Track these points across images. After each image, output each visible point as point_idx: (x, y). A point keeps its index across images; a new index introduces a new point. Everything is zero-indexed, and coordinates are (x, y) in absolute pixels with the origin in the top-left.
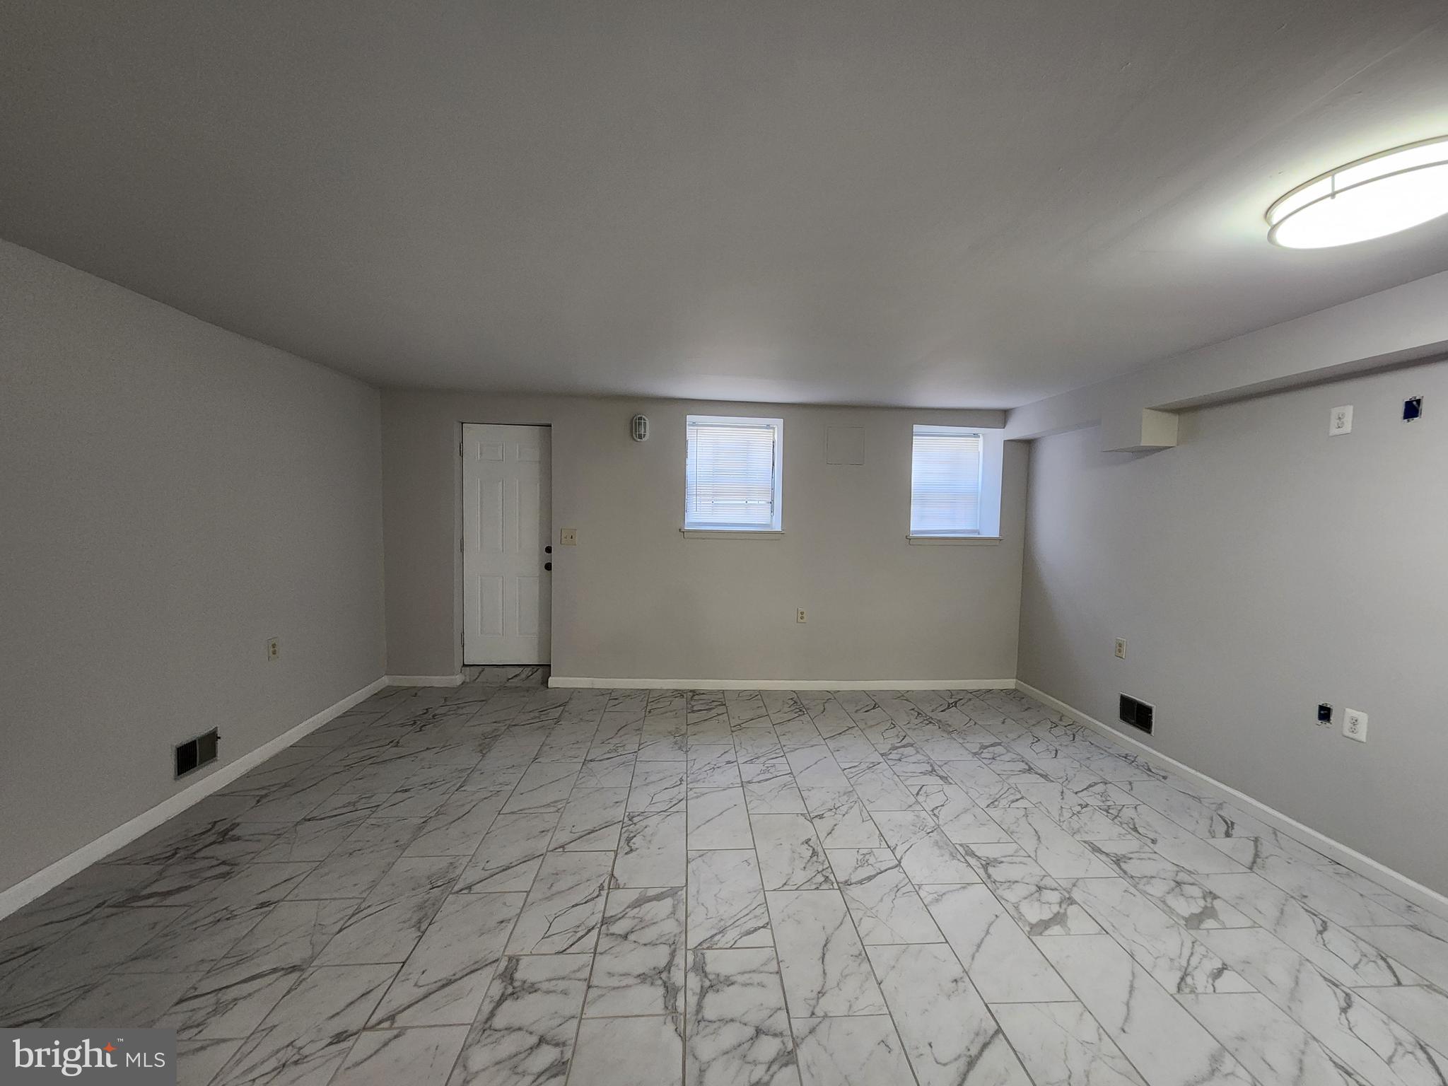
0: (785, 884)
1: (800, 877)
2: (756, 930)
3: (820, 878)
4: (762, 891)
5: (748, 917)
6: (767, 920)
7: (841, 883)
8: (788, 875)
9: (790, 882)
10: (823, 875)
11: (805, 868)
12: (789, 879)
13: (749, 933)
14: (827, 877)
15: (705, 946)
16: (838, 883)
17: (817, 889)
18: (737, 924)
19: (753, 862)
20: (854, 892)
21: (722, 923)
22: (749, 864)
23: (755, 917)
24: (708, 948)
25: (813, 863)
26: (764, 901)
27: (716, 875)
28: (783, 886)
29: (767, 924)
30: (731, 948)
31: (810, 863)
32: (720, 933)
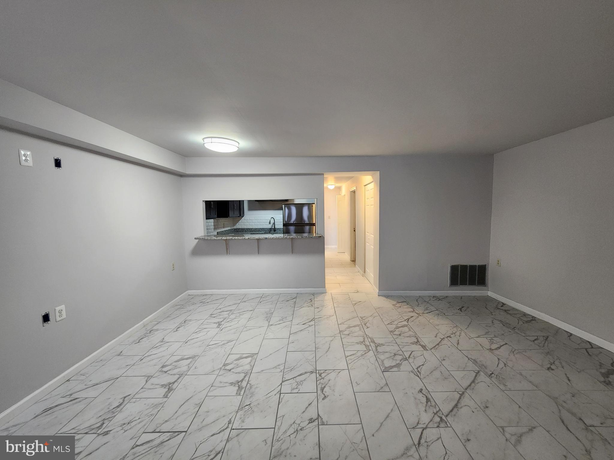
0: (339, 372)
1: (332, 376)
2: (351, 355)
3: (323, 375)
4: (349, 369)
5: (354, 359)
6: (347, 358)
7: (315, 372)
8: (338, 377)
9: (337, 373)
10: (321, 377)
11: (329, 381)
12: (337, 375)
13: (353, 354)
14: (320, 376)
15: (367, 351)
16: (316, 373)
17: (326, 370)
18: (358, 357)
19: (354, 384)
20: (310, 369)
21: (363, 357)
22: (356, 382)
23: (351, 359)
24: (366, 351)
25: (325, 383)
26: (348, 365)
27: (371, 377)
28: (340, 371)
29: (347, 357)
30: (358, 351)
31: (326, 383)
32: (363, 355)
